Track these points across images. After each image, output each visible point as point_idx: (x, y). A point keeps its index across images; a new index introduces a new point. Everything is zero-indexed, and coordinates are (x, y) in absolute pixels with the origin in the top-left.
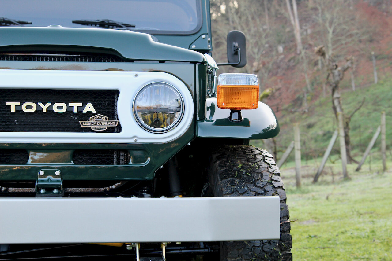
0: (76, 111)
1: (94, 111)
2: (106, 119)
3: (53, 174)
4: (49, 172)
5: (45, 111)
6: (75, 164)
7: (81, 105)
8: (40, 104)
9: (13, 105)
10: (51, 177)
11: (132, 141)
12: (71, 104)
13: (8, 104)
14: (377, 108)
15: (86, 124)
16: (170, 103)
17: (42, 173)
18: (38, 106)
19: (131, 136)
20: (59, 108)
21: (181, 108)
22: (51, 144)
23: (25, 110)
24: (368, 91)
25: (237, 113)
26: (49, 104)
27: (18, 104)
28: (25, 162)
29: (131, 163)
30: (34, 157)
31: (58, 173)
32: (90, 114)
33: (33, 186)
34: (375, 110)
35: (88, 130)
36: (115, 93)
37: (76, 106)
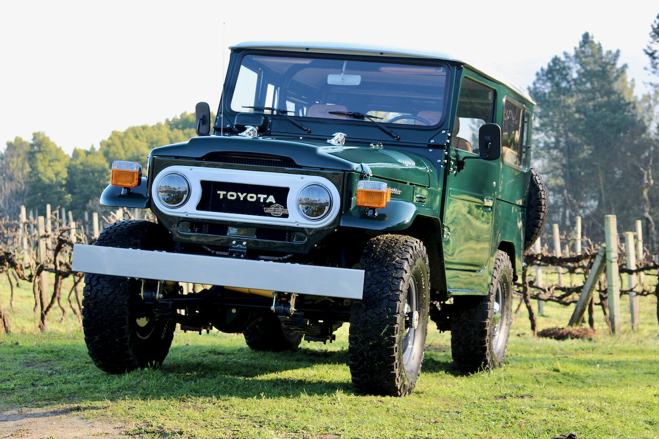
0: (262, 201)
1: (274, 202)
2: (282, 208)
3: (242, 244)
4: (239, 242)
5: (242, 199)
6: (258, 238)
7: (266, 196)
8: (239, 194)
9: (222, 193)
10: (241, 246)
11: (295, 225)
12: (259, 196)
13: (219, 192)
15: (267, 210)
16: (324, 199)
17: (234, 242)
18: (238, 196)
19: (294, 221)
20: (252, 198)
21: (331, 204)
22: (244, 223)
23: (229, 198)
25: (372, 211)
26: (245, 194)
27: (225, 193)
28: (225, 234)
29: (294, 241)
30: (232, 231)
31: (244, 243)
32: (271, 203)
33: (227, 251)
35: (269, 215)
36: (287, 190)
37: (262, 197)
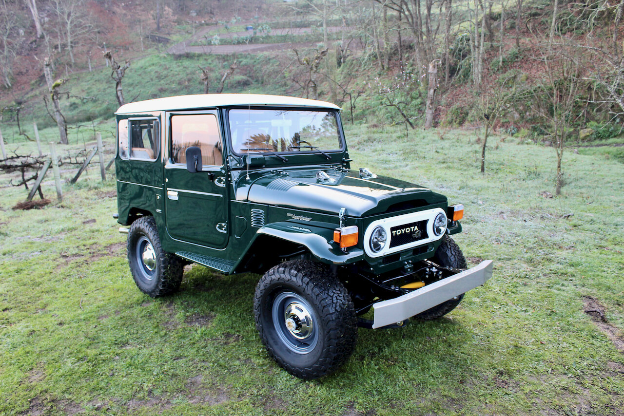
5: (403, 233)
6: (414, 255)
14: (111, 85)
17: (406, 263)
18: (401, 231)
20: (408, 230)
24: (102, 72)
26: (404, 229)
27: (396, 231)
34: (109, 87)
36: (426, 221)
37: (412, 228)
